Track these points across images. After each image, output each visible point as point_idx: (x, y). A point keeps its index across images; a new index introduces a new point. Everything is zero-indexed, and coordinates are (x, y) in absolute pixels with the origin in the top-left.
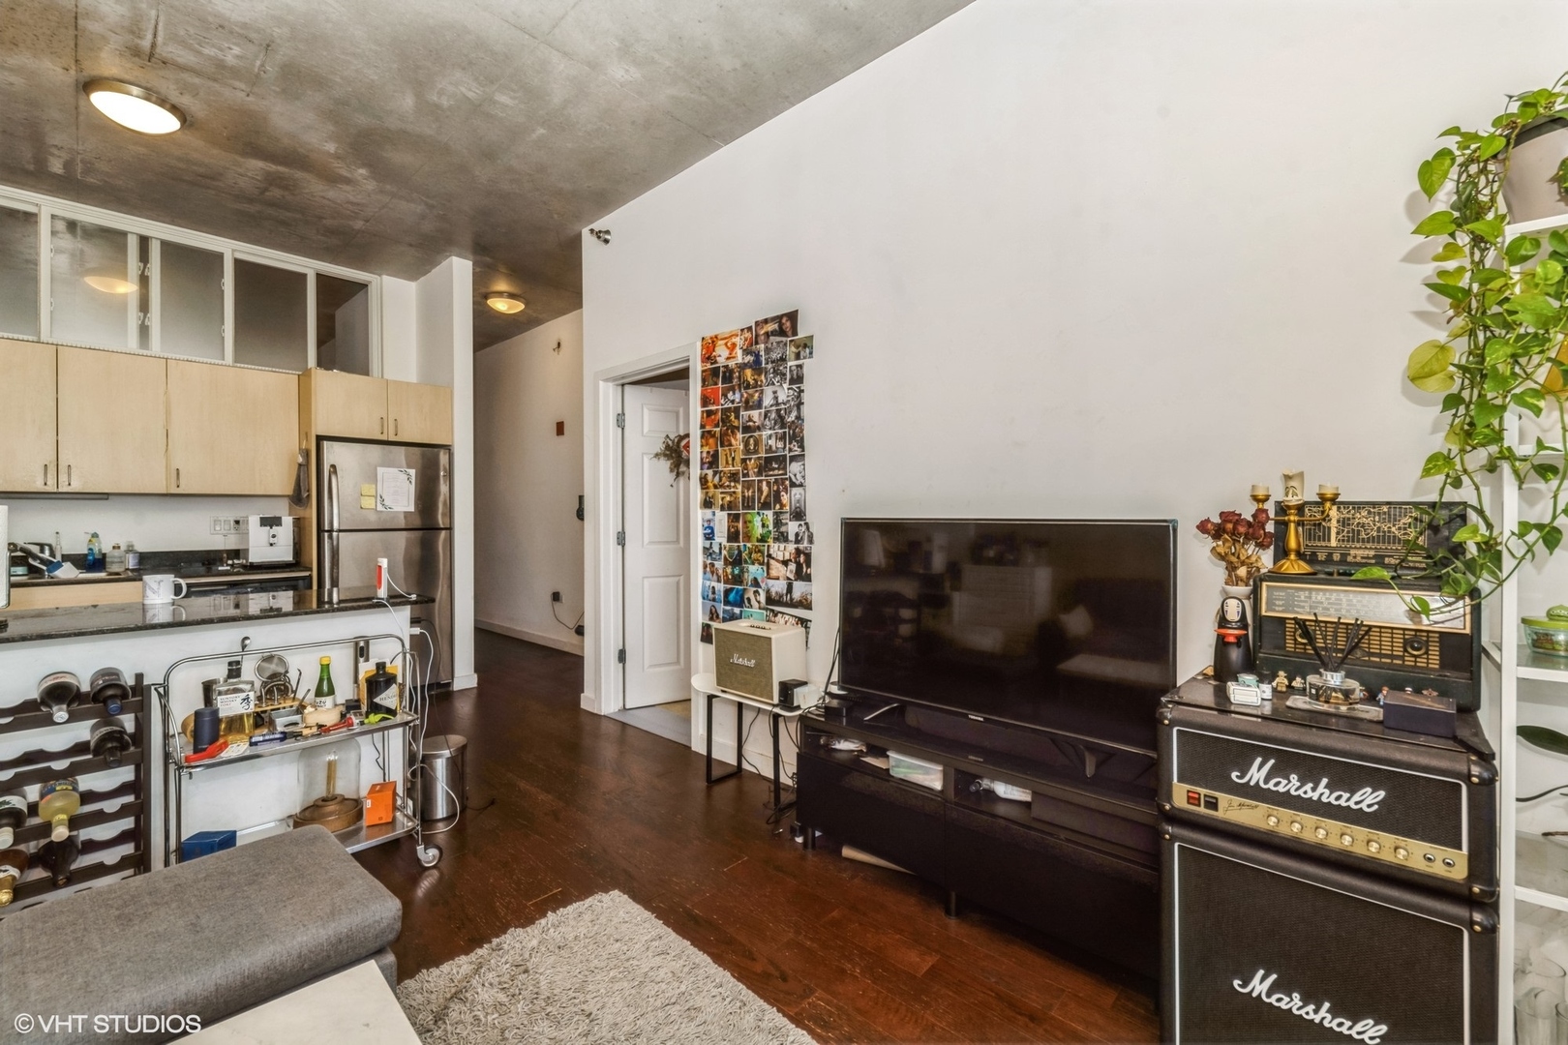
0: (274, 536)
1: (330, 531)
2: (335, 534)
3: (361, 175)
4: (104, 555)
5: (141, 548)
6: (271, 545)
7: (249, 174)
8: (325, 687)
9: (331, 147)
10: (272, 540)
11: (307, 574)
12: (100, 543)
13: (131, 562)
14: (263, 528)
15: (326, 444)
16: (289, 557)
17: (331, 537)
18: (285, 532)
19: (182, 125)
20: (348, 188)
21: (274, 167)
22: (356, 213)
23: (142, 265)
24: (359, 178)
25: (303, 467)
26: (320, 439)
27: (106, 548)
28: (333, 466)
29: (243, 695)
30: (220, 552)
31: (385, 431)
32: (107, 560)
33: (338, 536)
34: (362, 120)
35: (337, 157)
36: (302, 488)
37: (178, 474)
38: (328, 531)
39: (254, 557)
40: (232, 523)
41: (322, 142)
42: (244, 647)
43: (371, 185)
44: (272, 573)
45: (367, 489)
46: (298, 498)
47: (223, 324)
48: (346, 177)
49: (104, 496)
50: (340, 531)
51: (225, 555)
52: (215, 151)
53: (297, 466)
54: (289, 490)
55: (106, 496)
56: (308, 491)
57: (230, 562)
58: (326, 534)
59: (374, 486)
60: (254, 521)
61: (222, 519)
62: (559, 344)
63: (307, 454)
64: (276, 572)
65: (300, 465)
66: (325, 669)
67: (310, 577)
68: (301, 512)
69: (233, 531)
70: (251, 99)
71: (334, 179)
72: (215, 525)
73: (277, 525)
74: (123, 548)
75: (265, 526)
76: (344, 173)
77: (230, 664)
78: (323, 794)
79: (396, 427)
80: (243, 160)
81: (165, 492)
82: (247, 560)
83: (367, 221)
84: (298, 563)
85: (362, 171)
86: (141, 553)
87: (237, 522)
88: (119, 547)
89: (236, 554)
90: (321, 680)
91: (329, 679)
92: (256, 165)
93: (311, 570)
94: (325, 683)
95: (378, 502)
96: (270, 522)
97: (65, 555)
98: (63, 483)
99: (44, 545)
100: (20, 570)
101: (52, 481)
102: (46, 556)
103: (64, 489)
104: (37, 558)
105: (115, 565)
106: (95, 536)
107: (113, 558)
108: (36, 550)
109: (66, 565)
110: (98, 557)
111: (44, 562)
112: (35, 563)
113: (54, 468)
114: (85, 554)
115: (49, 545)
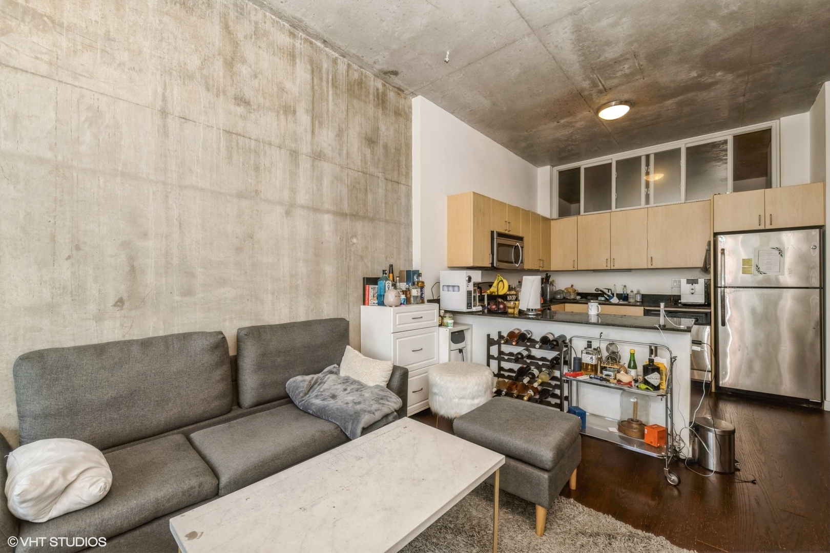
0: (694, 289)
1: (720, 287)
3: (720, 76)
4: (628, 294)
5: (643, 292)
6: (692, 294)
7: (670, 108)
8: (633, 365)
9: (694, 74)
10: (693, 291)
11: (709, 311)
12: (627, 289)
13: (639, 298)
15: (719, 236)
16: (702, 300)
17: (720, 290)
18: (700, 287)
19: (630, 106)
20: (719, 86)
21: (677, 99)
22: (734, 95)
24: (720, 78)
26: (715, 234)
27: (629, 292)
29: (591, 356)
31: (762, 224)
32: (629, 297)
33: (724, 290)
34: (698, 51)
35: (700, 76)
36: (707, 263)
37: (652, 259)
39: (685, 300)
41: (686, 74)
42: (601, 336)
43: (730, 77)
44: (692, 308)
46: (705, 269)
47: (681, 183)
48: (713, 82)
49: (629, 270)
50: (725, 287)
52: (650, 108)
54: (701, 265)
56: (710, 265)
58: (718, 289)
60: (684, 281)
61: (677, 280)
64: (695, 308)
66: (632, 355)
67: (711, 313)
68: (706, 276)
70: (646, 79)
71: (708, 87)
72: (674, 282)
73: (695, 283)
74: (635, 292)
75: (689, 283)
76: (710, 80)
77: (588, 342)
78: (631, 416)
79: (771, 219)
80: (662, 104)
81: (646, 268)
83: (744, 95)
84: (707, 305)
85: (719, 74)
86: (642, 295)
88: (633, 292)
90: (630, 360)
91: (634, 361)
92: (670, 103)
93: (711, 309)
94: (632, 362)
95: (755, 269)
96: (693, 282)
97: (617, 294)
98: (612, 266)
99: (609, 290)
100: (603, 299)
101: (609, 265)
102: (610, 294)
103: (612, 268)
104: (606, 294)
105: (632, 299)
106: (625, 286)
107: (630, 295)
108: (606, 291)
109: (615, 298)
110: (626, 295)
111: (608, 296)
112: (606, 296)
113: (611, 260)
114: (622, 294)
115: (611, 290)
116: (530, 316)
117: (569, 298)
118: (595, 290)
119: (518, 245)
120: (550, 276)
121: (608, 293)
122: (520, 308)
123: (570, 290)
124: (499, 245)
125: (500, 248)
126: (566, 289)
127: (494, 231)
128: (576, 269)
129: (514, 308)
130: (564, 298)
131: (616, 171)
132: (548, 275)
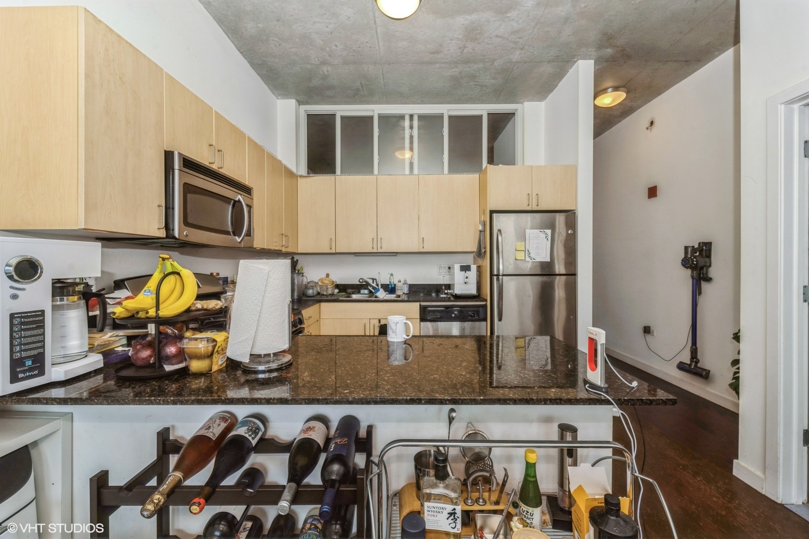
0: (467, 278)
1: (498, 275)
2: (500, 277)
4: (395, 285)
5: (410, 282)
6: (466, 283)
7: (456, 36)
10: (466, 280)
11: (483, 303)
12: (393, 279)
13: (406, 289)
14: (462, 272)
15: (495, 215)
16: (474, 292)
17: (498, 279)
18: (473, 274)
22: (517, 42)
23: (410, 130)
25: (482, 232)
26: (492, 212)
27: (396, 282)
28: (500, 231)
30: (441, 285)
31: (531, 204)
32: (396, 288)
33: (502, 278)
36: (482, 246)
37: (423, 240)
38: (496, 275)
39: (458, 290)
40: (447, 268)
44: (466, 301)
45: (520, 245)
46: (480, 254)
47: (443, 154)
49: (395, 254)
50: (504, 275)
51: (444, 288)
53: (479, 232)
54: (475, 249)
55: (396, 254)
56: (485, 248)
57: (446, 291)
58: (495, 277)
59: (523, 243)
60: (457, 267)
61: (443, 266)
62: (652, 123)
63: (484, 225)
64: (468, 301)
65: (480, 231)
66: (530, 467)
67: (486, 306)
68: (480, 262)
69: (447, 273)
72: (440, 269)
73: (469, 271)
74: (402, 282)
75: (463, 271)
79: (538, 199)
81: (418, 251)
82: (454, 291)
83: (522, 48)
84: (479, 295)
86: (409, 285)
87: (449, 268)
88: (400, 281)
89: (449, 287)
93: (486, 300)
95: (527, 255)
96: (465, 268)
97: (381, 284)
98: (379, 248)
99: (373, 279)
100: (366, 291)
101: (375, 247)
102: (374, 285)
103: (380, 251)
104: (371, 286)
105: (399, 291)
106: (392, 275)
107: (398, 287)
108: (370, 282)
109: (381, 290)
110: (393, 286)
111: (374, 288)
112: (371, 288)
113: (376, 240)
114: (388, 285)
115: (376, 279)
116: (261, 376)
117: (325, 293)
118: (359, 281)
119: (239, 201)
120: (297, 260)
121: (372, 284)
122: (230, 353)
123: (326, 282)
124: (188, 189)
125: (189, 196)
126: (320, 280)
127: (172, 153)
128: (333, 251)
129: (210, 356)
130: (319, 293)
131: (379, 128)
132: (295, 260)
